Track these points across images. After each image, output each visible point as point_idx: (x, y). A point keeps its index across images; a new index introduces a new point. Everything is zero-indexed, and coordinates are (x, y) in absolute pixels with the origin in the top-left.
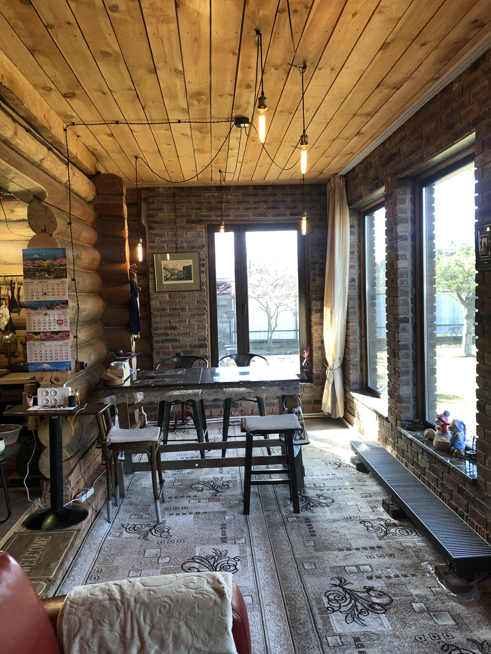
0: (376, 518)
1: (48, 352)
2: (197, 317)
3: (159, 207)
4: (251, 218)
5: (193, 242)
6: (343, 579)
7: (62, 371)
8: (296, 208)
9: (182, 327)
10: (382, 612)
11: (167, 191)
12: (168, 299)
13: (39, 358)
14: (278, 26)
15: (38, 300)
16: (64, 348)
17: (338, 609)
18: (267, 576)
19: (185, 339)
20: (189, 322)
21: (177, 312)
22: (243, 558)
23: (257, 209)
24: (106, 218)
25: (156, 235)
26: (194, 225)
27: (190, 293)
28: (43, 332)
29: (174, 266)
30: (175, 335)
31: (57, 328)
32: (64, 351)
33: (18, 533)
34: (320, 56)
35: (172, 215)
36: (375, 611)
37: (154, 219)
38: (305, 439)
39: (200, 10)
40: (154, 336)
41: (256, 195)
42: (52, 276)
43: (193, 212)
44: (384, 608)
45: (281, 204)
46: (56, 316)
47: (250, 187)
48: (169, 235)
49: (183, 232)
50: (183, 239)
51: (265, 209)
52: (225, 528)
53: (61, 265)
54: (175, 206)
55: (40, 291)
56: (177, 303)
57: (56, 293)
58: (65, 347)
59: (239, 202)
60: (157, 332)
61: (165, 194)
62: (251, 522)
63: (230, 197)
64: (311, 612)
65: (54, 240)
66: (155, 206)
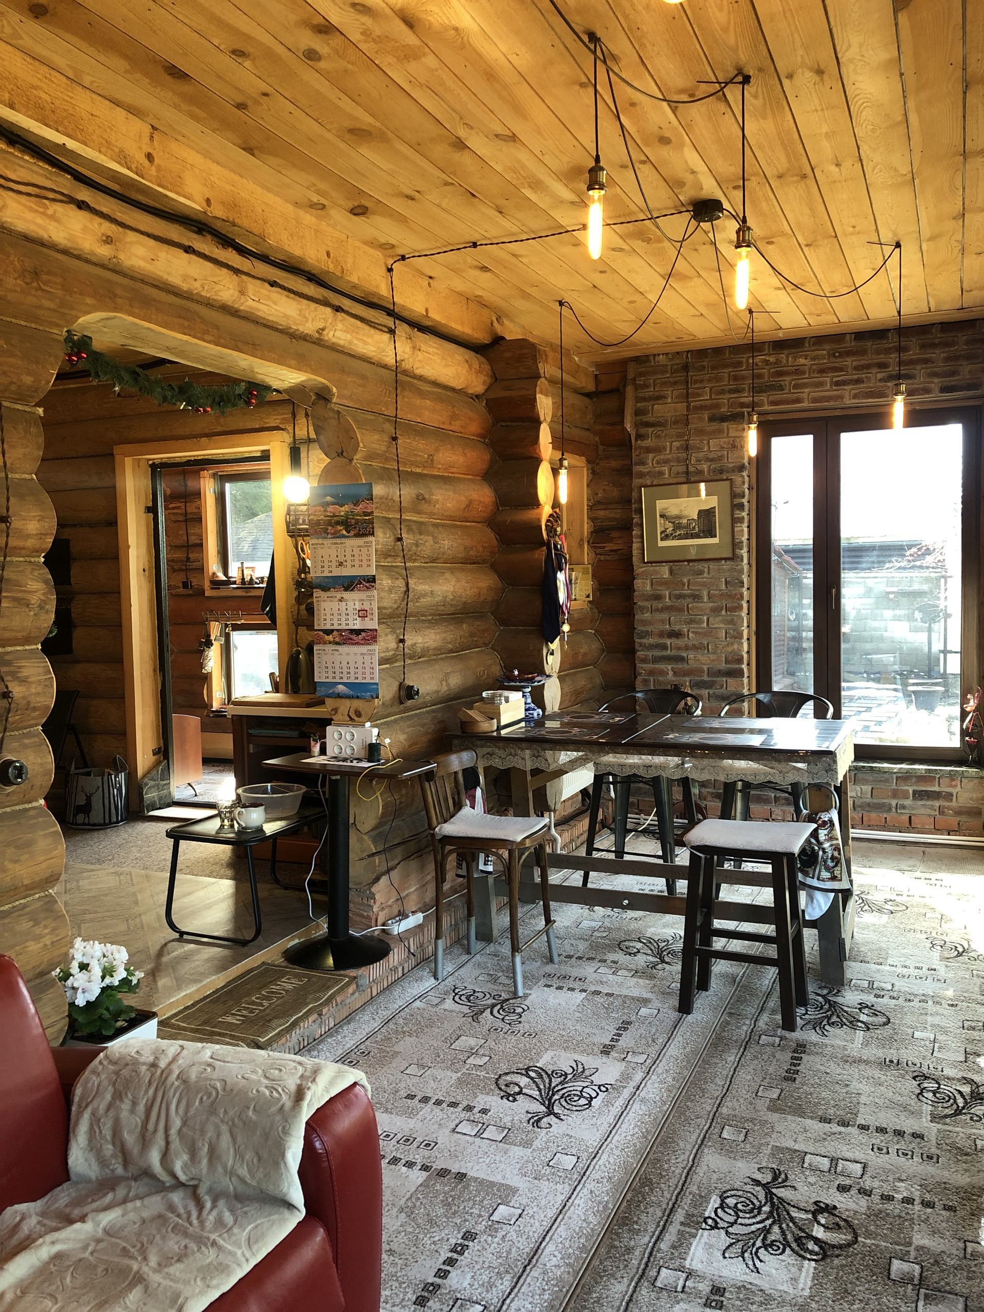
0: (959, 1076)
1: (344, 664)
2: (723, 612)
3: (656, 394)
4: (848, 401)
5: (720, 460)
6: (783, 1176)
7: (364, 698)
8: (953, 373)
9: (693, 632)
10: (815, 1257)
11: (673, 359)
12: (666, 575)
13: (331, 675)
14: (626, 17)
15: (330, 575)
16: (367, 658)
17: (726, 1225)
18: (637, 1130)
19: (699, 657)
20: (708, 624)
21: (685, 602)
22: (617, 1089)
23: (863, 382)
24: (509, 424)
25: (648, 450)
26: (725, 424)
27: (712, 565)
28: (337, 630)
29: (681, 511)
30: (679, 649)
31: (358, 625)
32: (368, 665)
33: (268, 964)
34: (765, 51)
35: (681, 407)
36: (802, 1253)
37: (645, 419)
38: (841, 880)
39: (453, 22)
40: (640, 649)
41: (862, 352)
42: (352, 533)
43: (724, 399)
44: (825, 1252)
45: (918, 367)
46: (357, 603)
47: (848, 337)
48: (674, 449)
49: (701, 441)
50: (701, 455)
51: (880, 380)
52: (626, 1029)
53: (366, 514)
54: (687, 389)
55: (333, 558)
56: (684, 585)
57: (357, 563)
58: (369, 657)
59: (822, 371)
60: (645, 641)
61: (669, 367)
62: (682, 1029)
63: (802, 361)
64: (668, 1216)
65: (356, 469)
66: (650, 392)
